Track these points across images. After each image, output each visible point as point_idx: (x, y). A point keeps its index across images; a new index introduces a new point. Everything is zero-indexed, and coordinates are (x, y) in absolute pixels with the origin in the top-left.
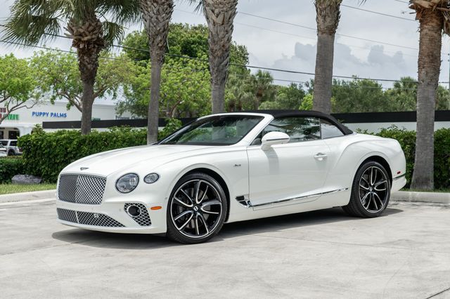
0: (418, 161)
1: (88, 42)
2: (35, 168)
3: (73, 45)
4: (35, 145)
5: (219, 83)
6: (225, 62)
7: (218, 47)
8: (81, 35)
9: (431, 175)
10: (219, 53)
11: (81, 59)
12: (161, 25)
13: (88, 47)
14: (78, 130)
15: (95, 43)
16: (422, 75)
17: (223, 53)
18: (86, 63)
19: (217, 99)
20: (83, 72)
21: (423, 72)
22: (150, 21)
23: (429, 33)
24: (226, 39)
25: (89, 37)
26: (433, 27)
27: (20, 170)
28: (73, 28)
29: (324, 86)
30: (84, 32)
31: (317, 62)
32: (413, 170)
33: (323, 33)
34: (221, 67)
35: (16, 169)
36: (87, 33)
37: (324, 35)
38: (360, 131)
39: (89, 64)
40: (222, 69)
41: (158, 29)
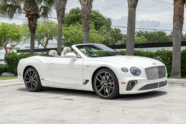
0: (173, 64)
1: (32, 15)
2: (12, 70)
3: (26, 17)
4: (11, 60)
5: (86, 31)
6: (89, 22)
7: (85, 15)
8: (29, 12)
9: (179, 70)
10: (86, 18)
11: (29, 22)
12: (62, 6)
13: (32, 17)
15: (35, 15)
16: (175, 25)
17: (88, 18)
18: (32, 24)
19: (85, 38)
20: (30, 28)
21: (176, 23)
22: (57, 5)
23: (178, 5)
24: (89, 12)
25: (32, 13)
26: (180, 2)
27: (6, 70)
28: (26, 9)
29: (131, 31)
30: (30, 11)
31: (128, 21)
32: (171, 69)
33: (130, 7)
34: (87, 24)
35: (4, 70)
36: (31, 11)
37: (131, 8)
38: (148, 51)
39: (33, 24)
40: (88, 25)
41: (61, 8)
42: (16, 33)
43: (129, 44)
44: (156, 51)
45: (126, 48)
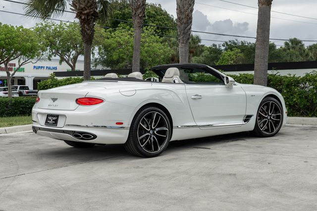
1: (88, 14)
3: (77, 17)
5: (185, 42)
6: (189, 26)
7: (183, 17)
8: (82, 9)
10: (185, 21)
11: (82, 26)
13: (87, 18)
14: (81, 77)
15: (92, 15)
17: (188, 21)
18: (86, 30)
19: (183, 54)
20: (84, 36)
24: (189, 10)
25: (88, 11)
28: (77, 5)
30: (84, 7)
31: (258, 26)
33: (262, 5)
34: (186, 30)
36: (87, 8)
37: (264, 6)
38: (290, 75)
39: (88, 30)
40: (187, 32)
41: (139, 4)
42: (29, 43)
43: (259, 64)
44: (304, 75)
45: (253, 70)
